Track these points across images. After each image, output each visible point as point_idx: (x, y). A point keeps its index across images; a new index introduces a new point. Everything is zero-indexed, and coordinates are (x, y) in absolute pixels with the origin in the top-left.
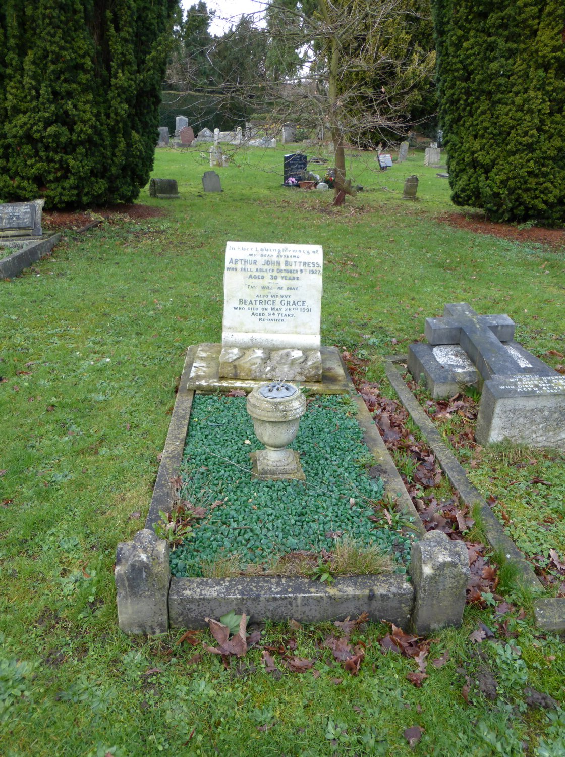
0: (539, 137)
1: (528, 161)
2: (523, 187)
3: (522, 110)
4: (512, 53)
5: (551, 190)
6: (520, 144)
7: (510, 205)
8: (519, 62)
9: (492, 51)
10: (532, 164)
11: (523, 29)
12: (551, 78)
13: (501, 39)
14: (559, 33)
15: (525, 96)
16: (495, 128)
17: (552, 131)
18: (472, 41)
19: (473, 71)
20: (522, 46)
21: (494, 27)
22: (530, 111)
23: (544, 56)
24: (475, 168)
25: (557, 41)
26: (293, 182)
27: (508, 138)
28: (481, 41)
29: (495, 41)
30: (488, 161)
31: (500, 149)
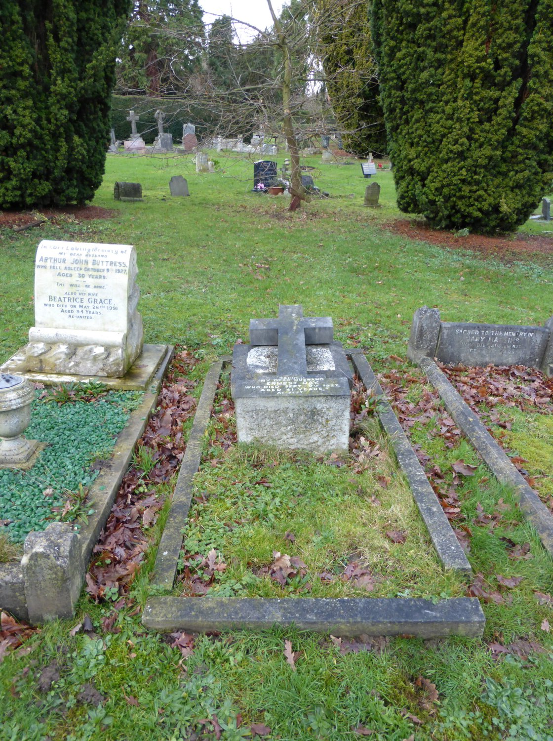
0: (470, 145)
1: (461, 169)
2: (458, 194)
3: (452, 119)
4: (440, 64)
5: (484, 198)
6: (451, 152)
7: (446, 212)
8: (447, 72)
9: (422, 61)
10: (464, 172)
11: (450, 40)
12: (478, 88)
13: (430, 49)
14: (482, 44)
15: (454, 105)
16: (429, 136)
17: (482, 139)
18: (404, 51)
19: (406, 79)
20: (449, 57)
21: (422, 38)
22: (459, 120)
23: (469, 66)
24: (413, 175)
25: (481, 51)
26: (261, 188)
27: (441, 146)
28: (412, 51)
29: (423, 52)
30: (423, 168)
31: (434, 157)
